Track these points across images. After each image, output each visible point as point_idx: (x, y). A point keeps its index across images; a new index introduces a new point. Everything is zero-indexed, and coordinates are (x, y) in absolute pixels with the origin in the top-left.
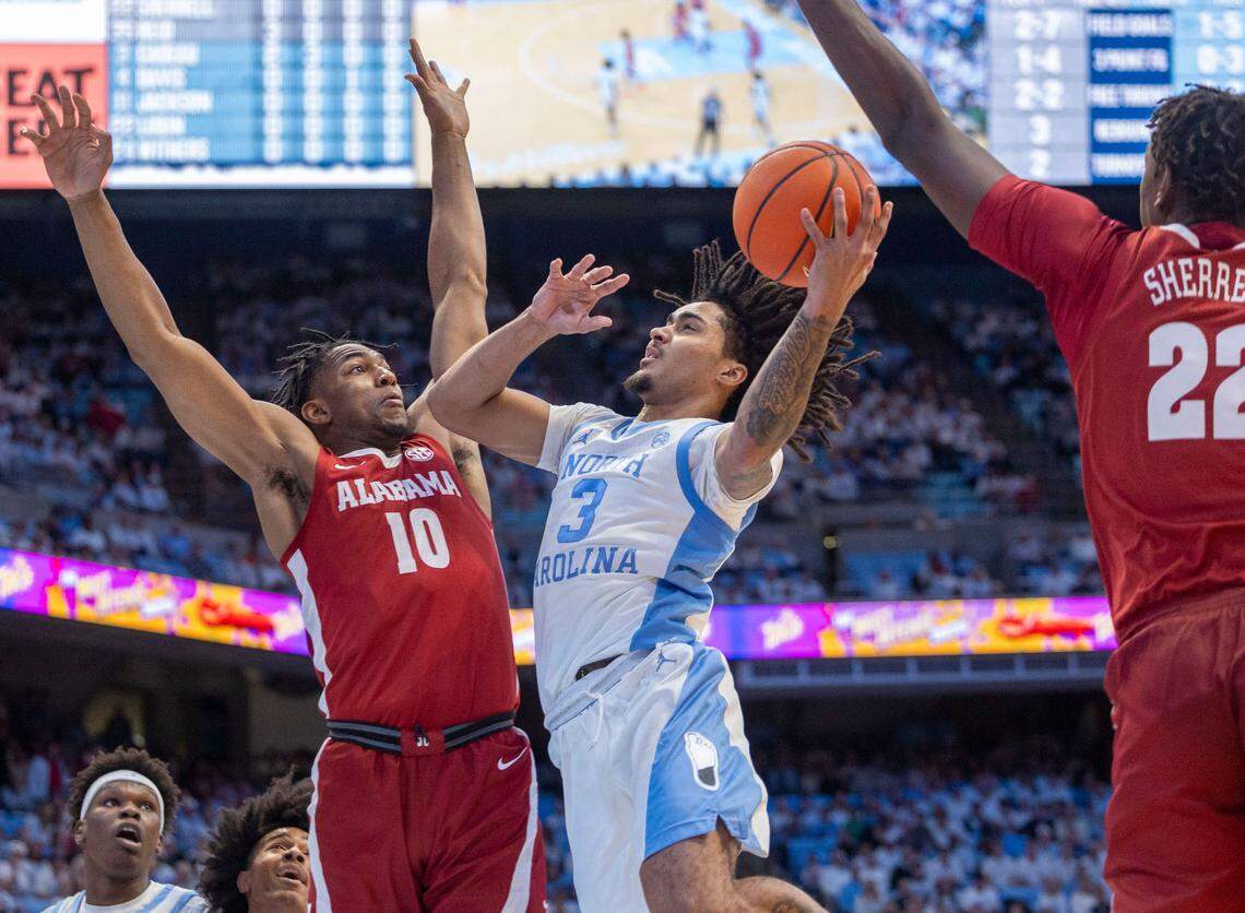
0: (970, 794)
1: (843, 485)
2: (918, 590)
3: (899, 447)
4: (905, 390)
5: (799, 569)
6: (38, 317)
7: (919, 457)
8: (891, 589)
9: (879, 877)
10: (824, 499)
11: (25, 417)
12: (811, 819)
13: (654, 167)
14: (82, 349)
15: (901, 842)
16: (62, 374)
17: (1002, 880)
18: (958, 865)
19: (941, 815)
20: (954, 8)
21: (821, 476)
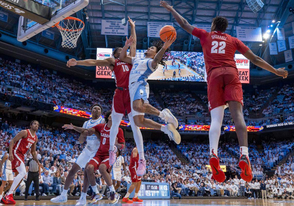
0: (201, 146)
1: (188, 113)
2: (195, 124)
3: (194, 109)
4: (195, 103)
5: (183, 121)
6: (104, 92)
7: (196, 110)
8: (193, 124)
9: (191, 154)
10: (186, 114)
11: (102, 102)
12: (184, 147)
13: (168, 79)
14: (108, 96)
15: (193, 150)
16: (106, 98)
17: (204, 155)
18: (199, 153)
19: (198, 148)
20: (201, 63)
21: (186, 112)
